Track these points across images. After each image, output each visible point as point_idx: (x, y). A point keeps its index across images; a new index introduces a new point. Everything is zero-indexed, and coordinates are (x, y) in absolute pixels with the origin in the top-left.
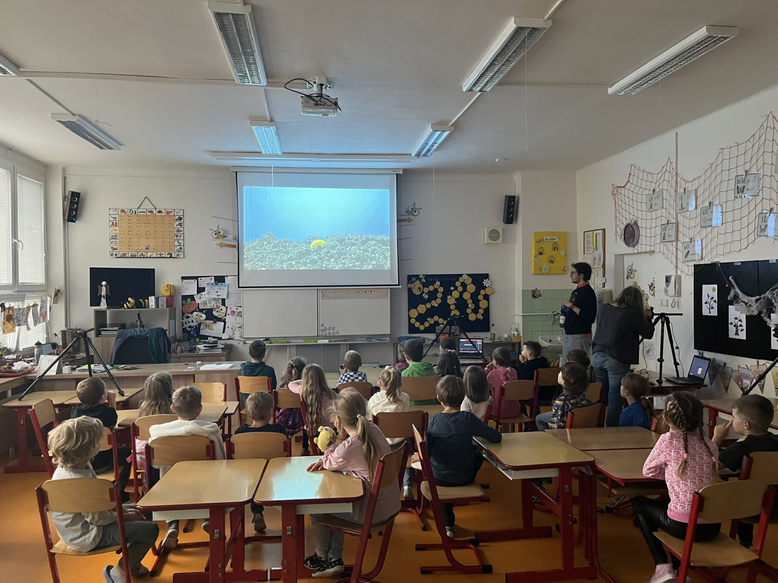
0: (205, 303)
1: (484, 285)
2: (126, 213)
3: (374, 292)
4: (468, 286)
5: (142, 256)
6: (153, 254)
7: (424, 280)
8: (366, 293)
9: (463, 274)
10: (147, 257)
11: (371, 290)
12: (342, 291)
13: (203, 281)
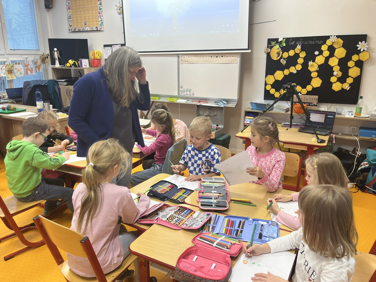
1: (359, 49)
3: (225, 57)
4: (337, 50)
5: (83, 30)
6: (88, 28)
7: (284, 44)
8: (218, 58)
9: (332, 36)
10: (85, 31)
11: (222, 55)
12: (197, 56)
13: (115, 48)
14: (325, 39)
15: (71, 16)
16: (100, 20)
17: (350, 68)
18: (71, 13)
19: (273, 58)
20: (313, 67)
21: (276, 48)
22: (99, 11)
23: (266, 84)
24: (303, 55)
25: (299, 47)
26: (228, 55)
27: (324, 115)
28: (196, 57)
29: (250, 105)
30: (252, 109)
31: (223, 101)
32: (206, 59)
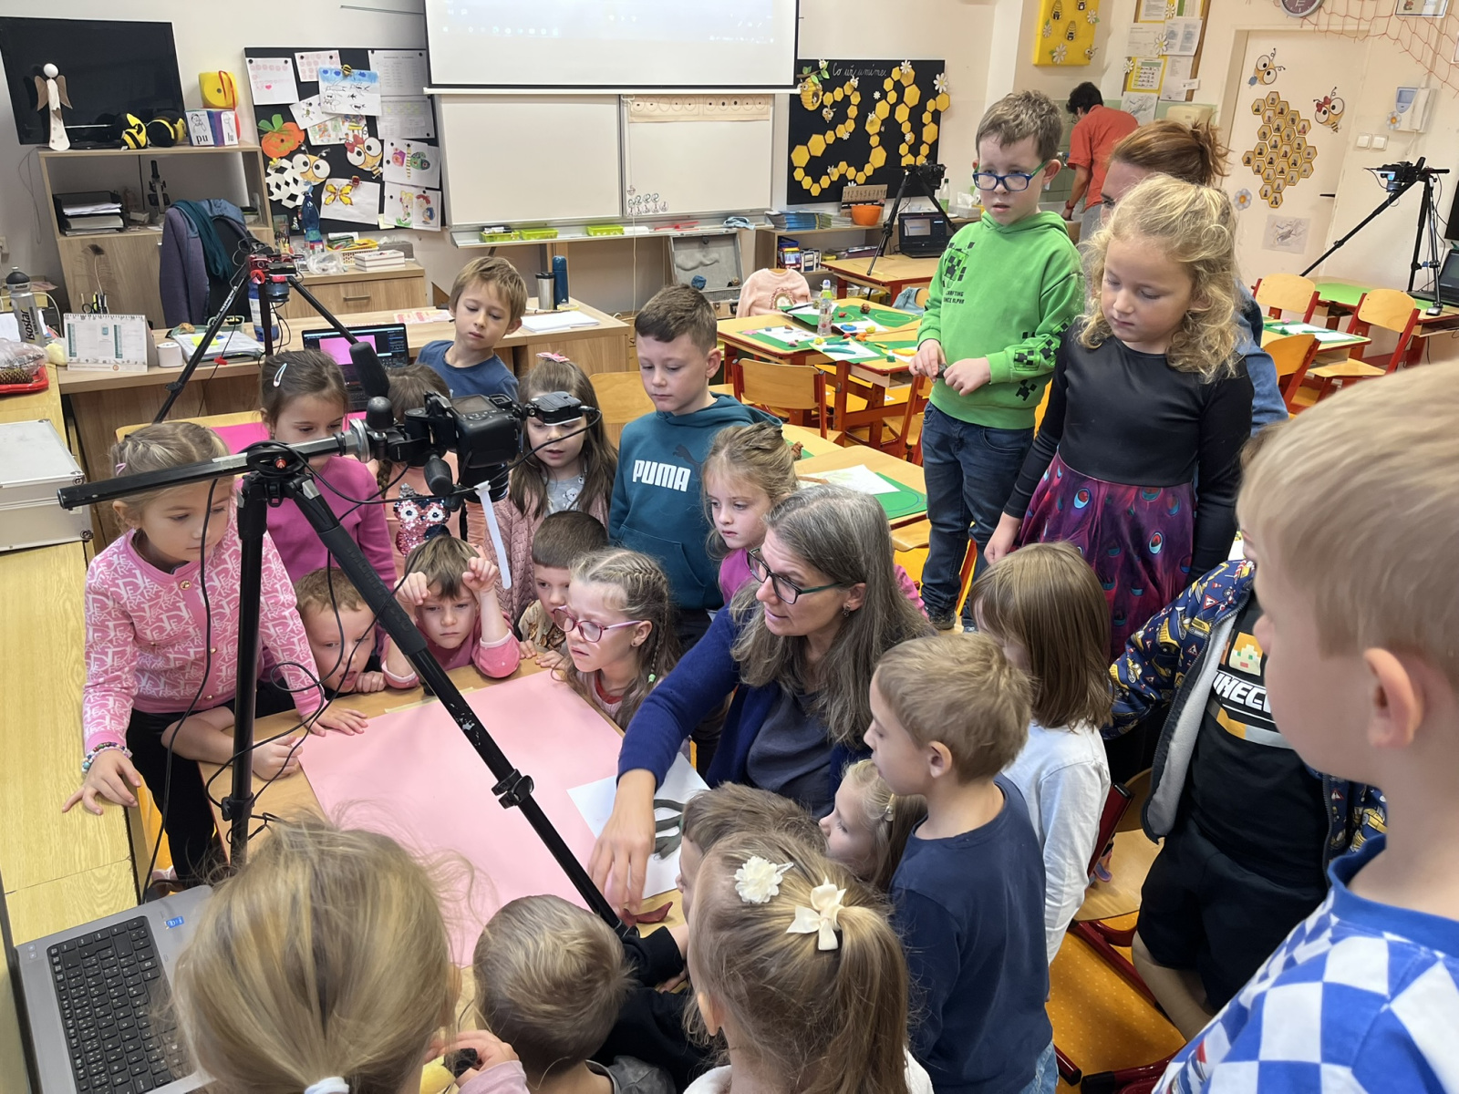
0: (323, 130)
1: (936, 88)
4: (906, 91)
7: (826, 74)
8: (725, 106)
9: (900, 61)
11: (735, 99)
12: (674, 101)
13: (309, 64)
14: (890, 66)
17: (925, 125)
19: (805, 107)
20: (874, 125)
21: (813, 82)
23: (791, 168)
24: (856, 99)
25: (854, 82)
26: (750, 101)
28: (671, 104)
30: (788, 229)
32: (696, 111)
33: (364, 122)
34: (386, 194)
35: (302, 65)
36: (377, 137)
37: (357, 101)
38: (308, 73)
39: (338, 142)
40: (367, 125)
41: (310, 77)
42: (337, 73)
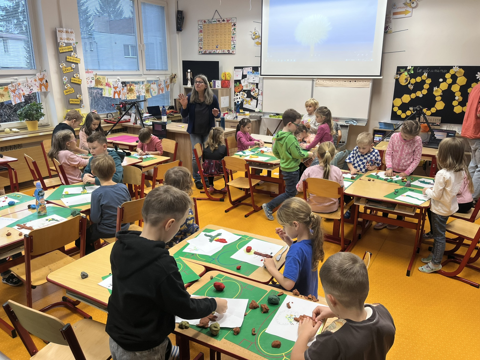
0: (247, 86)
1: (477, 78)
2: (206, 23)
3: (358, 82)
4: (458, 78)
5: (214, 53)
6: (220, 51)
7: (412, 72)
8: (351, 82)
9: (455, 66)
10: (216, 53)
11: (355, 80)
12: (332, 80)
13: (246, 70)
14: (449, 68)
15: (202, 39)
16: (232, 43)
18: (202, 36)
19: (401, 84)
20: (437, 92)
21: (405, 74)
22: (232, 35)
23: (393, 106)
24: (429, 81)
25: (426, 75)
26: (362, 81)
27: (446, 133)
28: (330, 81)
29: (378, 124)
30: (380, 128)
31: (354, 121)
32: (339, 84)
33: (256, 84)
34: (258, 103)
35: (244, 71)
36: (258, 88)
37: (254, 80)
38: (245, 73)
39: (249, 89)
40: (256, 85)
41: (246, 73)
42: (251, 73)
